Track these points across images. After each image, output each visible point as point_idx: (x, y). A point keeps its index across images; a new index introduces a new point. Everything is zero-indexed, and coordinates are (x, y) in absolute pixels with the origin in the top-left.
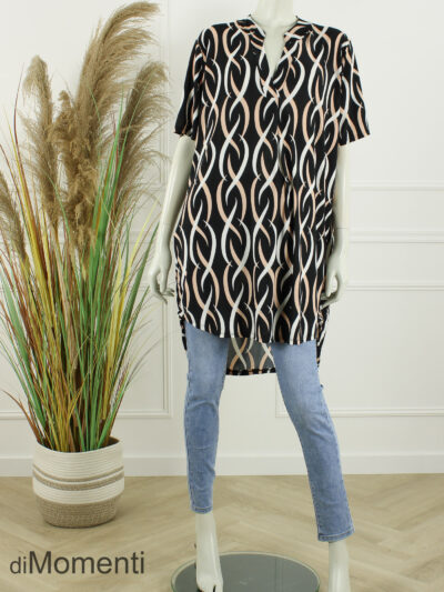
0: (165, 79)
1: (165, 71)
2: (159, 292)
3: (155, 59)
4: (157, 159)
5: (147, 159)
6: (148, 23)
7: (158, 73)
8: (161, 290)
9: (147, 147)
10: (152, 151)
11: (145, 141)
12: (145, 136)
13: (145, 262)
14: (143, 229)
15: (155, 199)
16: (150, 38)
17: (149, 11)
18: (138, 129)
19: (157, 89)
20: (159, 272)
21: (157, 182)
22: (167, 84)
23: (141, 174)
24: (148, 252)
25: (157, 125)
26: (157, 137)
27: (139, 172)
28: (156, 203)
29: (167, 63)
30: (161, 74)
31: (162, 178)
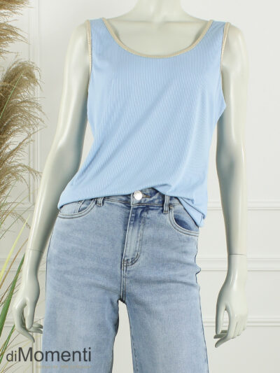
0: (35, 82)
1: (36, 73)
2: (25, 328)
3: (24, 58)
4: (25, 175)
5: (13, 174)
6: (15, 16)
7: (27, 74)
8: (27, 326)
9: (15, 160)
10: (20, 165)
11: (11, 153)
12: (12, 147)
13: (11, 293)
14: (10, 256)
15: (23, 220)
16: (17, 34)
17: (17, 3)
18: (5, 140)
19: (25, 94)
20: (25, 305)
21: (26, 201)
22: (37, 88)
23: (7, 192)
24: (15, 281)
25: (25, 135)
26: (26, 149)
27: (5, 188)
28: (25, 225)
29: (38, 64)
30: (31, 76)
31: (31, 196)
